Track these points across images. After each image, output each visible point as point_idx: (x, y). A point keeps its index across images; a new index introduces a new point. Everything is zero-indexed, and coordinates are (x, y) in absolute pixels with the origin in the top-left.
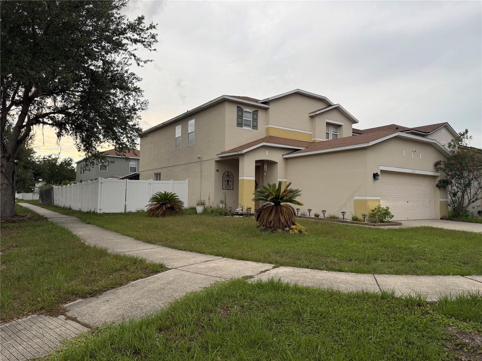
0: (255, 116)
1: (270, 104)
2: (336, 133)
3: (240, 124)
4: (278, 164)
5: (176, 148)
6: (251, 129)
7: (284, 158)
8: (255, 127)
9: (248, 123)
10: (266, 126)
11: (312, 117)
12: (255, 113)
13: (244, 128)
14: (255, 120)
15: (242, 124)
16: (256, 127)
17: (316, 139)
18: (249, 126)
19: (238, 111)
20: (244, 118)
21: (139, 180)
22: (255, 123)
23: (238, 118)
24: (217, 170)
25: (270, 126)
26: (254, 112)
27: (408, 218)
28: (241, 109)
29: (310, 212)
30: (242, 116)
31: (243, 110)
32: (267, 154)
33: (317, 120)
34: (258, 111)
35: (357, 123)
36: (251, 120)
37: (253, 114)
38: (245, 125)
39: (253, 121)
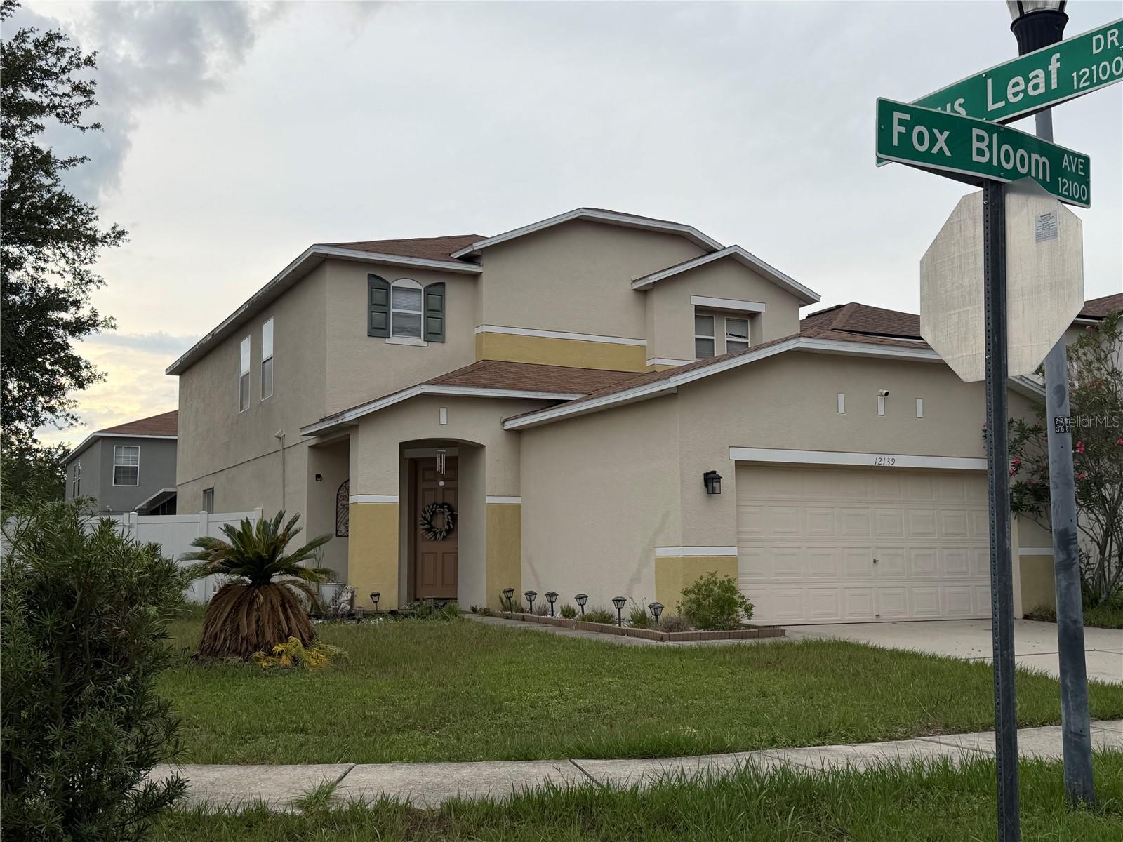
0: (434, 301)
1: (484, 261)
2: (745, 337)
3: (378, 329)
4: (487, 448)
5: (242, 408)
6: (420, 341)
7: (507, 430)
8: (435, 334)
9: (410, 324)
10: (477, 331)
11: (644, 293)
12: (435, 294)
13: (395, 339)
14: (435, 312)
15: (386, 328)
16: (439, 334)
17: (657, 361)
18: (414, 332)
19: (371, 289)
20: (392, 310)
21: (175, 514)
22: (435, 324)
23: (371, 312)
24: (318, 476)
25: (486, 329)
26: (430, 289)
27: (878, 616)
28: (382, 283)
29: (552, 603)
30: (387, 304)
31: (388, 284)
32: (444, 421)
33: (659, 302)
34: (443, 284)
35: (816, 301)
36: (419, 313)
37: (427, 294)
38: (396, 330)
39: (427, 318)
